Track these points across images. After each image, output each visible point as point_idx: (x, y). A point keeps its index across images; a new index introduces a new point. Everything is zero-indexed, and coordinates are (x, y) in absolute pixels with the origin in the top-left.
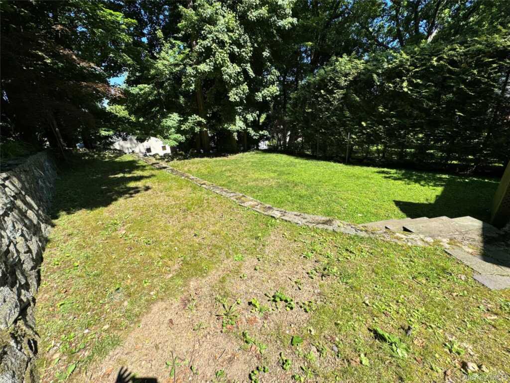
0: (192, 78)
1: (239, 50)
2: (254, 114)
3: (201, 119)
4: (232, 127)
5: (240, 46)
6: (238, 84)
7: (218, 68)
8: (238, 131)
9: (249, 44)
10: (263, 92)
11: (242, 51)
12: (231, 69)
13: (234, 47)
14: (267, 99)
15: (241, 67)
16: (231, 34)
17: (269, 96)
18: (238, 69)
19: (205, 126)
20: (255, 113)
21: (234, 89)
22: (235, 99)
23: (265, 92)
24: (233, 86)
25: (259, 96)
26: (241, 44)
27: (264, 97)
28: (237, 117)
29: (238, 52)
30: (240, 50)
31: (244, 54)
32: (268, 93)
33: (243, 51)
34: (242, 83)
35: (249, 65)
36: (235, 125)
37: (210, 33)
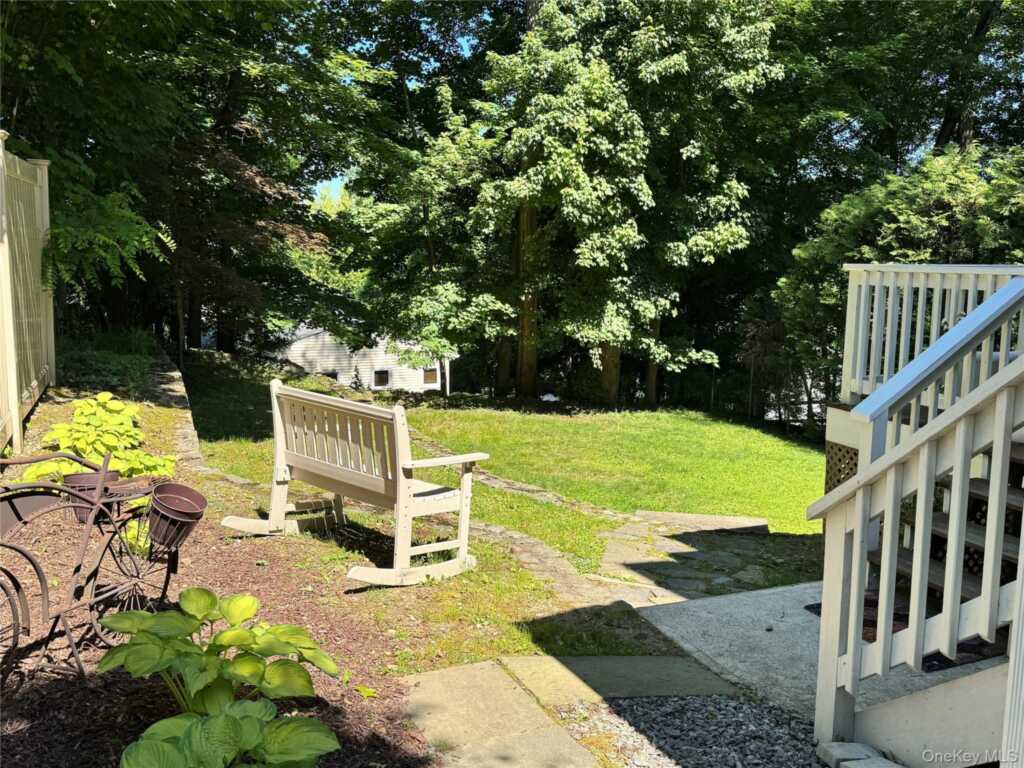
0: (490, 210)
1: (611, 146)
2: (662, 301)
3: (499, 305)
4: (587, 333)
5: (615, 138)
6: (604, 225)
7: (551, 189)
8: (603, 345)
9: (640, 133)
10: (691, 242)
11: (618, 148)
12: (587, 191)
13: (598, 141)
14: (705, 260)
15: (617, 184)
16: (594, 112)
17: (712, 253)
18: (607, 189)
19: (511, 323)
20: (666, 298)
21: (595, 235)
22: (594, 260)
23: (699, 240)
24: (592, 228)
25: (679, 253)
26: (618, 133)
27: (695, 256)
28: (611, 307)
29: (609, 151)
30: (616, 145)
31: (622, 155)
32: (711, 243)
33: (622, 150)
34: (620, 222)
35: (641, 178)
36: (598, 326)
37: (544, 111)
